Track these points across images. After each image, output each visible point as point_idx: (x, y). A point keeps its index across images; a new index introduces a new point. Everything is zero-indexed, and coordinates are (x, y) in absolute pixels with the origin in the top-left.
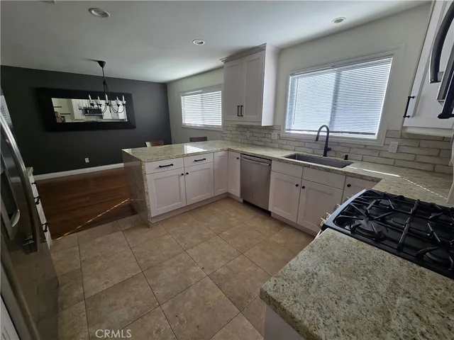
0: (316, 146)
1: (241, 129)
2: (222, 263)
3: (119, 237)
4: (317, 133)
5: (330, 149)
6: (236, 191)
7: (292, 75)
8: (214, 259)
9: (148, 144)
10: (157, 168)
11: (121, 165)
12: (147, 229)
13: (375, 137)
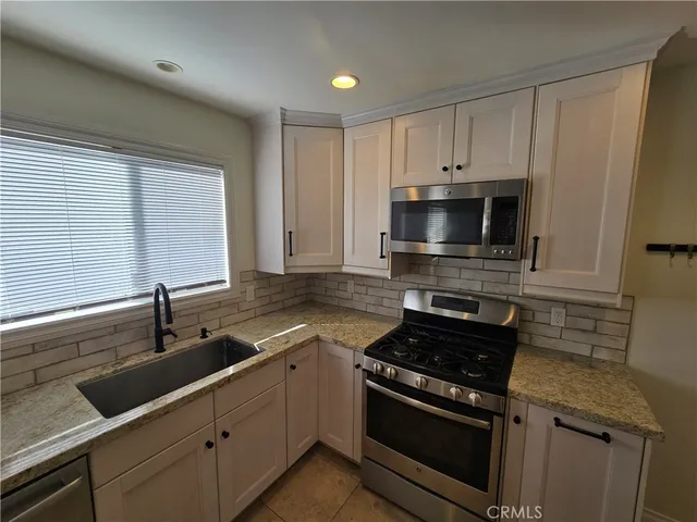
5: (170, 332)
13: (228, 285)
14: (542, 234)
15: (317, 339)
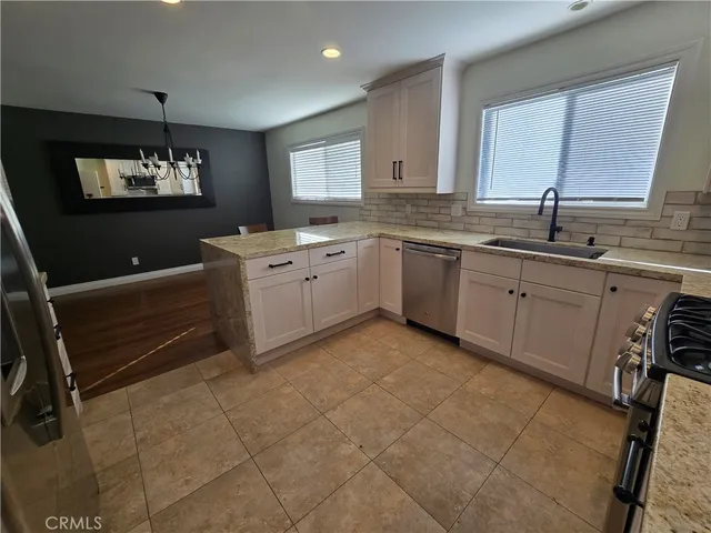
0: (535, 225)
1: (396, 201)
2: (394, 436)
3: (200, 391)
4: (539, 203)
5: (559, 229)
6: (395, 305)
7: (487, 106)
8: (377, 429)
9: (242, 229)
10: (266, 269)
11: (199, 266)
12: (249, 377)
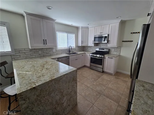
7: (57, 31)
13: (75, 47)
14: (110, 40)
15: (85, 53)
